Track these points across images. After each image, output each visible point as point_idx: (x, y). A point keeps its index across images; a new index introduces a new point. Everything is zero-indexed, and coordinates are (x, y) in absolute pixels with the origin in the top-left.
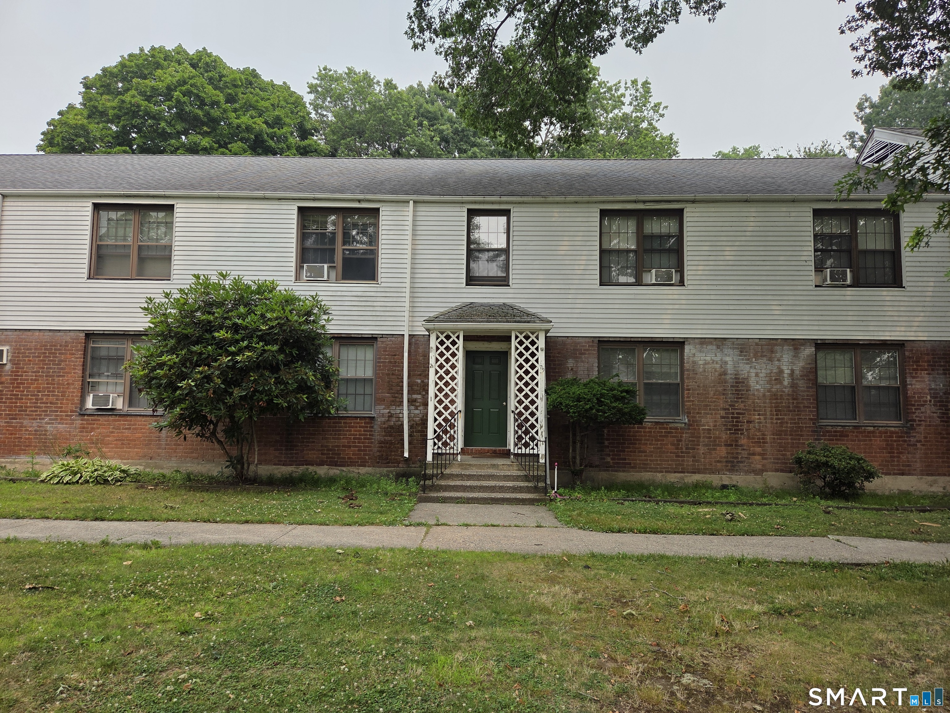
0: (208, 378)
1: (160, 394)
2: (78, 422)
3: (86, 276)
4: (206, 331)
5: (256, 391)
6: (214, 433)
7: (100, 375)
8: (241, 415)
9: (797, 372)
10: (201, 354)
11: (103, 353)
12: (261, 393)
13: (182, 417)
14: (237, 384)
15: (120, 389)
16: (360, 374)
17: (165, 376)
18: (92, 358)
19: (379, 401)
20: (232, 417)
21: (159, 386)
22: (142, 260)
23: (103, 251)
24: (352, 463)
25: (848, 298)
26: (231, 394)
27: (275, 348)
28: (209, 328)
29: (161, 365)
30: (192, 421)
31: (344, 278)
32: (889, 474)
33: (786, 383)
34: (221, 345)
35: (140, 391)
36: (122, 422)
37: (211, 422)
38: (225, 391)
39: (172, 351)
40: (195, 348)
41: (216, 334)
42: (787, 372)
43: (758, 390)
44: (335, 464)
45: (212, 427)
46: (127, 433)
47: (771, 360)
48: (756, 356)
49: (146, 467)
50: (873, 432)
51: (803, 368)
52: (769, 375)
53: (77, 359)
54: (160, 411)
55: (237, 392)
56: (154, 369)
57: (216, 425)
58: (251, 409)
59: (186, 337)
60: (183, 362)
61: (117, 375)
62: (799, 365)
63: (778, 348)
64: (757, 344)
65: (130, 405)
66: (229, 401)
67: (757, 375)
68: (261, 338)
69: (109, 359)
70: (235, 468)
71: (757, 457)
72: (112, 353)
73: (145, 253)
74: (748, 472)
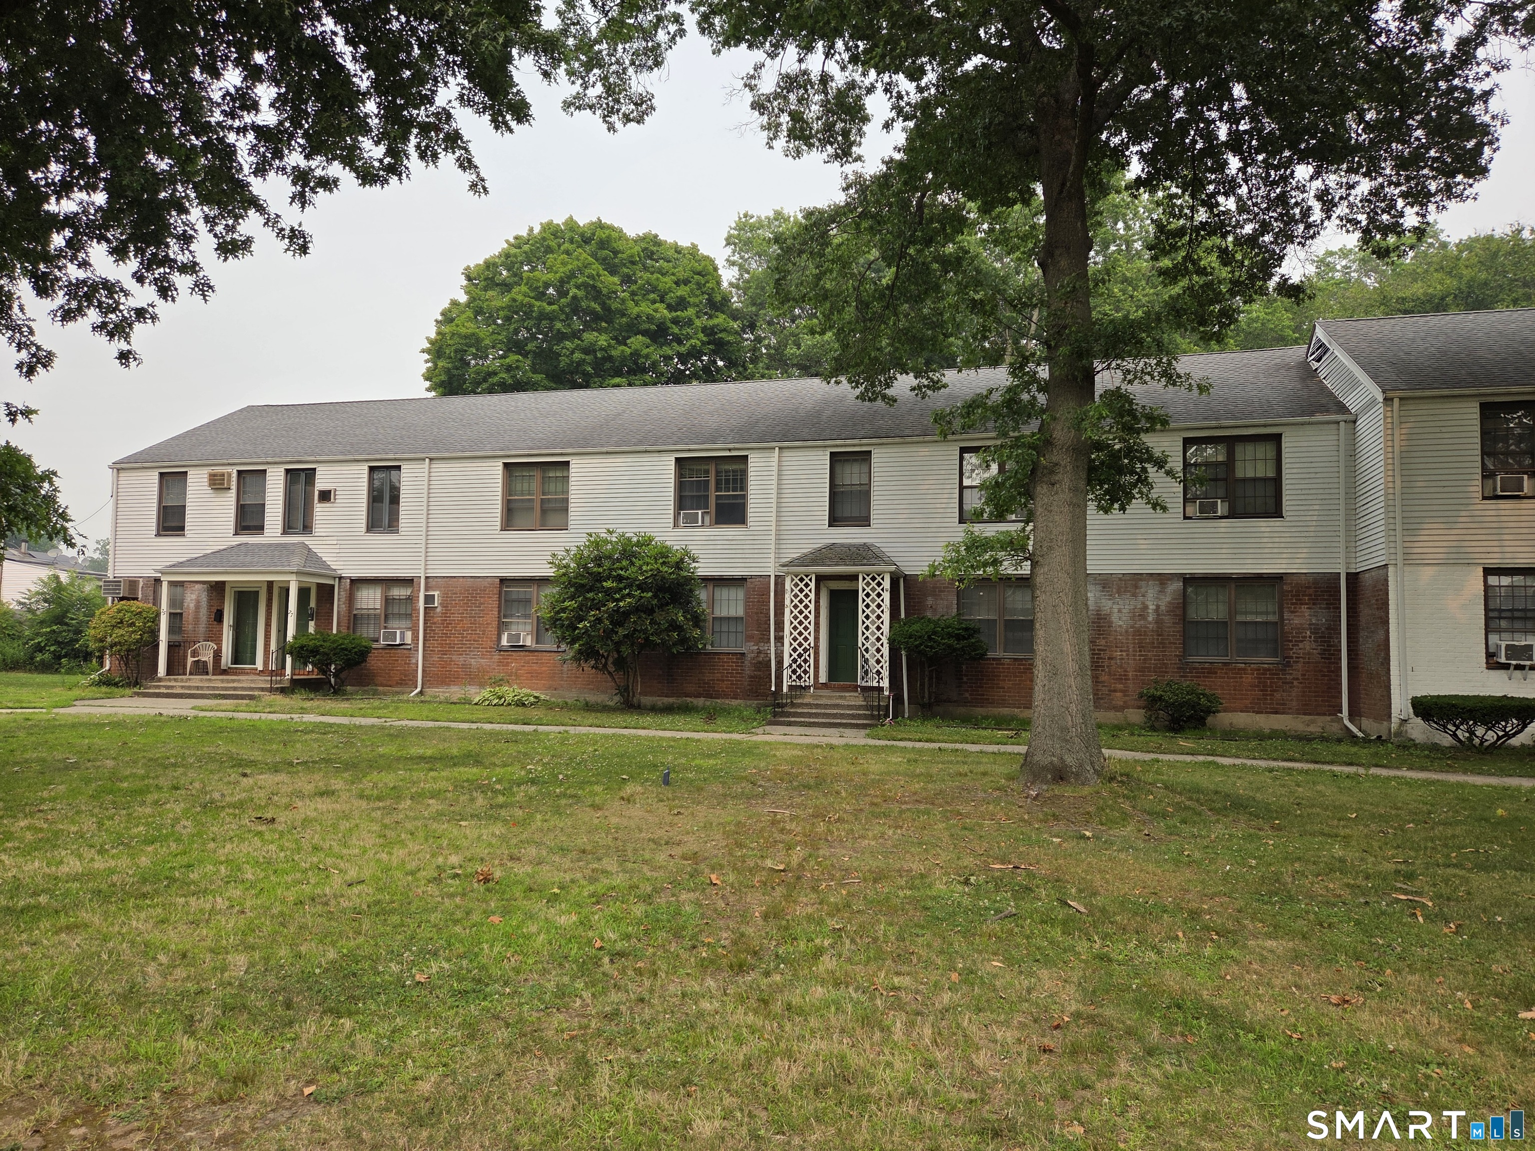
0: (599, 620)
1: (563, 633)
2: (496, 657)
3: (499, 528)
4: (597, 580)
5: (635, 630)
6: (605, 665)
7: (511, 616)
8: (626, 650)
9: (1163, 608)
10: (594, 599)
11: (514, 597)
12: (639, 631)
13: (580, 652)
14: (621, 624)
15: (529, 628)
16: (732, 613)
17: (567, 618)
18: (506, 601)
19: (749, 638)
20: (619, 652)
21: (562, 626)
22: (544, 512)
23: (513, 505)
24: (726, 696)
25: (1223, 530)
26: (617, 633)
27: (650, 594)
28: (599, 578)
29: (563, 610)
30: (588, 655)
31: (716, 523)
32: (1261, 713)
33: (1150, 619)
34: (608, 592)
35: (547, 630)
36: (531, 657)
37: (603, 656)
38: (612, 630)
39: (572, 598)
40: (590, 595)
41: (605, 584)
42: (1152, 607)
43: (1120, 626)
44: (711, 697)
45: (603, 661)
46: (535, 667)
47: (1134, 595)
48: (1119, 592)
49: (552, 696)
50: (1244, 669)
51: (1170, 603)
52: (1132, 611)
53: (492, 603)
54: (563, 647)
55: (622, 632)
56: (558, 613)
57: (607, 659)
58: (632, 645)
59: (583, 586)
60: (580, 608)
61: (526, 616)
62: (1166, 600)
63: (1143, 583)
64: (1120, 579)
65: (538, 642)
66: (615, 638)
67: (1120, 611)
68: (639, 587)
69: (519, 601)
70: (622, 696)
71: (1118, 694)
72: (522, 596)
73: (546, 506)
74: (1109, 709)
